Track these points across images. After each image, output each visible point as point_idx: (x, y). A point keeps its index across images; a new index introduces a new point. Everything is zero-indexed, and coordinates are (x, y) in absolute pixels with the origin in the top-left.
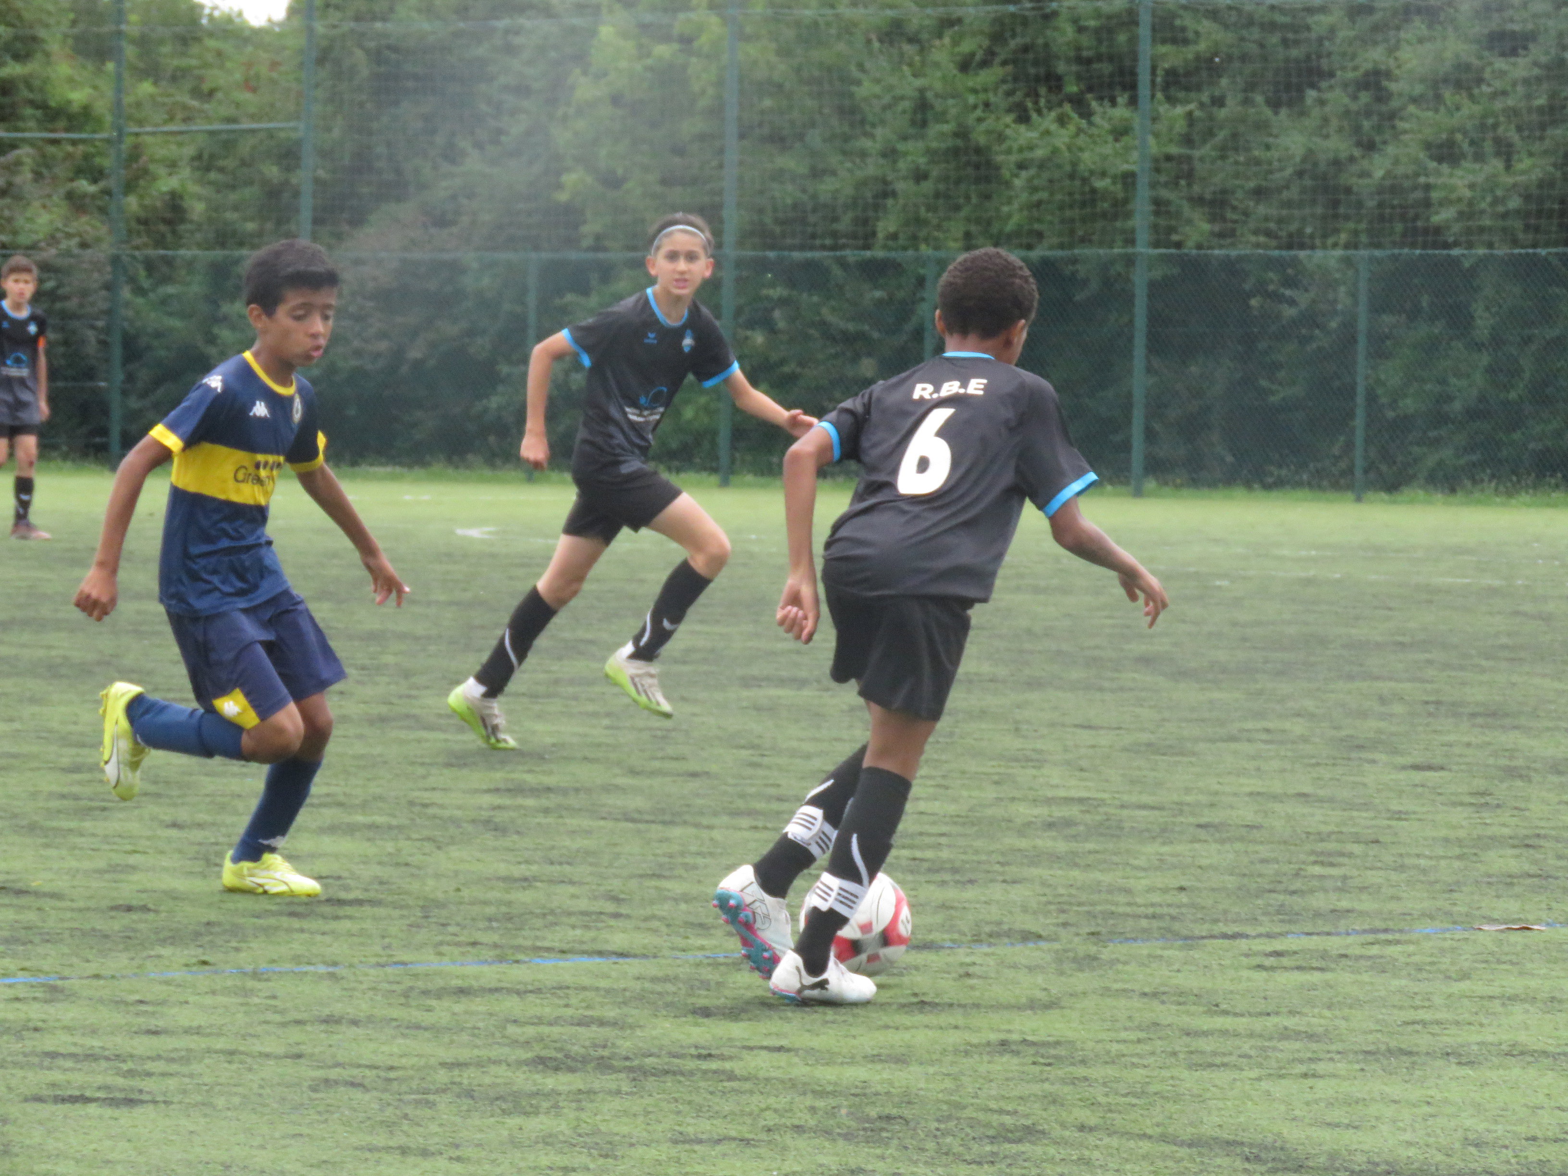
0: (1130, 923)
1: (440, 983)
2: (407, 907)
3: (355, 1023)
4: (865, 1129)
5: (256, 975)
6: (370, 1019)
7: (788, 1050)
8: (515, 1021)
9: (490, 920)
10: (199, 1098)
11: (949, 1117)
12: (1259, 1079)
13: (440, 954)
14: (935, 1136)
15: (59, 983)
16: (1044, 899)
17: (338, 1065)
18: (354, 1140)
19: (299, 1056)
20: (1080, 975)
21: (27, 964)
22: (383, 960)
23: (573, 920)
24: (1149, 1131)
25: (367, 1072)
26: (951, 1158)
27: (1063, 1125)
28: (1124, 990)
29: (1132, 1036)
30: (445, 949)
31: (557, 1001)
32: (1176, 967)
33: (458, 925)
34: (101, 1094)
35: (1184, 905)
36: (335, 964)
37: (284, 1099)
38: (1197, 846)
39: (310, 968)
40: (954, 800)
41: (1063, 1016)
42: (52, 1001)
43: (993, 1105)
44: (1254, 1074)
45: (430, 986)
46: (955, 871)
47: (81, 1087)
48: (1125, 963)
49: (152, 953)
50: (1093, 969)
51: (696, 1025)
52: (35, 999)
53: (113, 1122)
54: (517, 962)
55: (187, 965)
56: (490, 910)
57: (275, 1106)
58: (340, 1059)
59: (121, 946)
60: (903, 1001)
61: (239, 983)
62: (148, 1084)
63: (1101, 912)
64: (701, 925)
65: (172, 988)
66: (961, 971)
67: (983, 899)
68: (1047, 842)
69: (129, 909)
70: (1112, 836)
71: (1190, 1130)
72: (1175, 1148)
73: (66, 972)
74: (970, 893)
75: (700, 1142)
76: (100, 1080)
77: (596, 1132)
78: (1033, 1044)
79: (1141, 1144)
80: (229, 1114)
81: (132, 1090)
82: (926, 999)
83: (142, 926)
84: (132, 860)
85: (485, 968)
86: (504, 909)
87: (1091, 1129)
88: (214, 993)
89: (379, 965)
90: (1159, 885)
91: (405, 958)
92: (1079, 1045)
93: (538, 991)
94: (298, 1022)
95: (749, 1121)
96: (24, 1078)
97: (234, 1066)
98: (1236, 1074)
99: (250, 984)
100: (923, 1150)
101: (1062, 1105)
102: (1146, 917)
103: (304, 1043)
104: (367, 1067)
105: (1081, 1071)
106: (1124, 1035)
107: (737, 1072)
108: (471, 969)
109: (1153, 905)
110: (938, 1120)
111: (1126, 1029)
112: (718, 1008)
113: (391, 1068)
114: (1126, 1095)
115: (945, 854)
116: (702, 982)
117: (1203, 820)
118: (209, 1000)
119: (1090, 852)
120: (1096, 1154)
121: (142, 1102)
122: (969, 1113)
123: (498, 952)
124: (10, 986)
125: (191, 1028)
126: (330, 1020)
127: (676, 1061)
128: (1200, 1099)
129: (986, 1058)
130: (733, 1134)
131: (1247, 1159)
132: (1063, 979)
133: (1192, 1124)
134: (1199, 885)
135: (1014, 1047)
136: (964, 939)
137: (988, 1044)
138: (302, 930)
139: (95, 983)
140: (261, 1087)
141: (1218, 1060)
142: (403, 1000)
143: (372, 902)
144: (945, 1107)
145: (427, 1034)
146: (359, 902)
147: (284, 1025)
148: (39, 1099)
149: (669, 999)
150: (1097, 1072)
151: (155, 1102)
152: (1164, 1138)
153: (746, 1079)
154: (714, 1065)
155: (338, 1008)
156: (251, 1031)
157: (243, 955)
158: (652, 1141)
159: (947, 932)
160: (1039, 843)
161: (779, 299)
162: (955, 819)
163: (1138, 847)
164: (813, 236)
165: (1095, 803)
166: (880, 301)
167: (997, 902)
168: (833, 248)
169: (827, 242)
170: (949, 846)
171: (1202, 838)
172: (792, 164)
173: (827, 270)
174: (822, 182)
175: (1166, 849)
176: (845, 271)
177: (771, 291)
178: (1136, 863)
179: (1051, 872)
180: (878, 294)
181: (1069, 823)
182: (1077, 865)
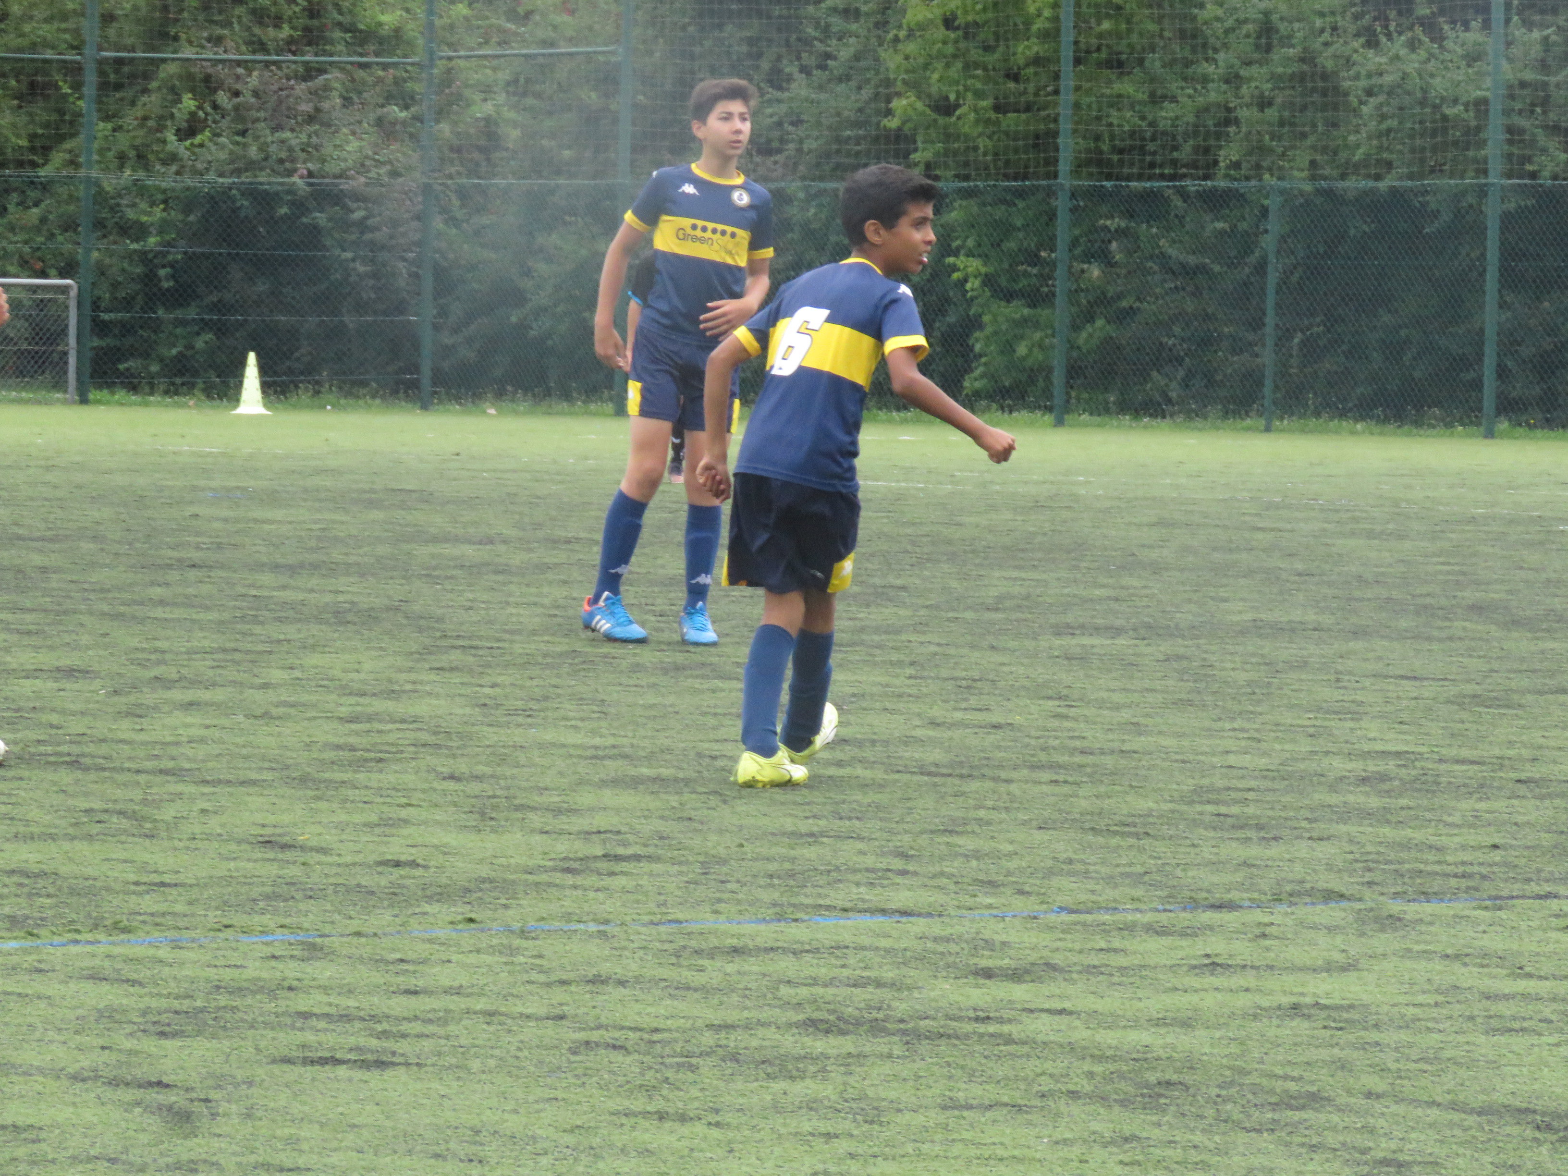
0: (1439, 881)
1: (714, 942)
2: (687, 863)
3: (622, 983)
4: (1142, 1095)
5: (523, 933)
6: (638, 979)
7: (1071, 1013)
8: (789, 982)
9: (771, 876)
10: (453, 1061)
11: (1232, 1083)
12: (1558, 1045)
13: (716, 912)
14: (1215, 1103)
15: (319, 940)
16: (1350, 857)
17: (599, 1027)
18: (612, 1105)
19: (562, 1017)
20: (1383, 936)
21: (287, 921)
22: (656, 918)
23: (858, 877)
24: (1439, 1099)
25: (631, 1035)
26: (1229, 1125)
27: (1349, 1092)
28: (1425, 952)
29: (1430, 999)
30: (721, 907)
31: (833, 961)
32: (1481, 929)
33: (738, 882)
34: (352, 1056)
35: (1496, 864)
36: (606, 922)
37: (541, 1062)
38: (1515, 802)
39: (582, 926)
40: (1265, 754)
41: (1359, 978)
42: (309, 959)
43: (1279, 1071)
44: (1552, 1040)
45: (704, 946)
46: (1259, 827)
47: (332, 1049)
48: (1431, 923)
49: (417, 910)
50: (1396, 930)
51: (977, 986)
52: (292, 957)
53: (362, 1085)
54: (796, 920)
55: (452, 923)
56: (772, 867)
57: (532, 1069)
58: (603, 1020)
59: (386, 903)
60: (1194, 962)
61: (505, 942)
62: (402, 1046)
63: (1409, 871)
64: (991, 883)
65: (436, 947)
66: (1257, 931)
67: (1287, 856)
68: (1356, 798)
69: (398, 864)
70: (1428, 791)
71: (1482, 1097)
72: (1463, 1116)
73: (327, 929)
74: (1274, 851)
75: (970, 1107)
76: (352, 1041)
77: (864, 1097)
78: (1326, 1007)
79: (1429, 1111)
80: (483, 1076)
81: (384, 1050)
82: (1218, 960)
83: (408, 882)
84: (404, 813)
85: (763, 927)
86: (787, 866)
87: (1378, 1096)
88: (478, 951)
89: (652, 923)
90: (1472, 843)
91: (680, 916)
92: (1373, 1009)
93: (816, 950)
94: (563, 982)
95: (1023, 1086)
96: (274, 1039)
97: (491, 1029)
98: (1535, 1040)
99: (517, 942)
100: (1201, 1117)
101: (1351, 1071)
102: (1456, 876)
103: (567, 1004)
104: (630, 1029)
105: (1374, 1036)
106: (1421, 998)
107: (1015, 1036)
108: (749, 928)
109: (1464, 863)
110: (1219, 1086)
111: (1424, 992)
112: (1000, 968)
113: (656, 1030)
114: (1416, 1061)
115: (1251, 810)
116: (986, 941)
117: (1523, 776)
118: (472, 959)
119: (1402, 808)
120: (1381, 1122)
121: (394, 1064)
122: (1253, 1079)
123: (777, 910)
124: (266, 944)
125: (451, 988)
126: (597, 981)
127: (953, 1023)
128: (1494, 1065)
129: (1275, 1022)
130: (1005, 1099)
131: (1538, 1128)
132: (1363, 940)
133: (1484, 1091)
134: (1514, 842)
135: (1306, 1011)
136: (1263, 898)
137: (1279, 1007)
138: (575, 887)
139: (355, 940)
140: (519, 1049)
141: (1517, 1025)
142: (673, 960)
143: (650, 858)
144: (1228, 1073)
145: (696, 995)
146: (637, 858)
147: (548, 985)
148: (287, 1061)
149: (951, 959)
150: (1390, 1037)
151: (407, 1064)
152: (1453, 1106)
153: (1025, 1043)
154: (992, 1028)
155: (605, 968)
156: (514, 991)
157: (511, 912)
158: (921, 1107)
159: (1247, 891)
160: (1351, 798)
161: (1116, 231)
162: (1265, 774)
163: (1453, 803)
164: (1152, 165)
165: (1412, 757)
166: (1222, 233)
167: (1302, 860)
168: (1173, 177)
169: (1166, 171)
170: (1257, 801)
171: (1521, 793)
172: (1131, 90)
173: (1167, 201)
174: (1162, 109)
175: (1482, 805)
176: (1185, 201)
177: (1108, 223)
178: (1450, 819)
179: (1361, 829)
180: (1219, 225)
181: (1383, 778)
182: (1388, 822)
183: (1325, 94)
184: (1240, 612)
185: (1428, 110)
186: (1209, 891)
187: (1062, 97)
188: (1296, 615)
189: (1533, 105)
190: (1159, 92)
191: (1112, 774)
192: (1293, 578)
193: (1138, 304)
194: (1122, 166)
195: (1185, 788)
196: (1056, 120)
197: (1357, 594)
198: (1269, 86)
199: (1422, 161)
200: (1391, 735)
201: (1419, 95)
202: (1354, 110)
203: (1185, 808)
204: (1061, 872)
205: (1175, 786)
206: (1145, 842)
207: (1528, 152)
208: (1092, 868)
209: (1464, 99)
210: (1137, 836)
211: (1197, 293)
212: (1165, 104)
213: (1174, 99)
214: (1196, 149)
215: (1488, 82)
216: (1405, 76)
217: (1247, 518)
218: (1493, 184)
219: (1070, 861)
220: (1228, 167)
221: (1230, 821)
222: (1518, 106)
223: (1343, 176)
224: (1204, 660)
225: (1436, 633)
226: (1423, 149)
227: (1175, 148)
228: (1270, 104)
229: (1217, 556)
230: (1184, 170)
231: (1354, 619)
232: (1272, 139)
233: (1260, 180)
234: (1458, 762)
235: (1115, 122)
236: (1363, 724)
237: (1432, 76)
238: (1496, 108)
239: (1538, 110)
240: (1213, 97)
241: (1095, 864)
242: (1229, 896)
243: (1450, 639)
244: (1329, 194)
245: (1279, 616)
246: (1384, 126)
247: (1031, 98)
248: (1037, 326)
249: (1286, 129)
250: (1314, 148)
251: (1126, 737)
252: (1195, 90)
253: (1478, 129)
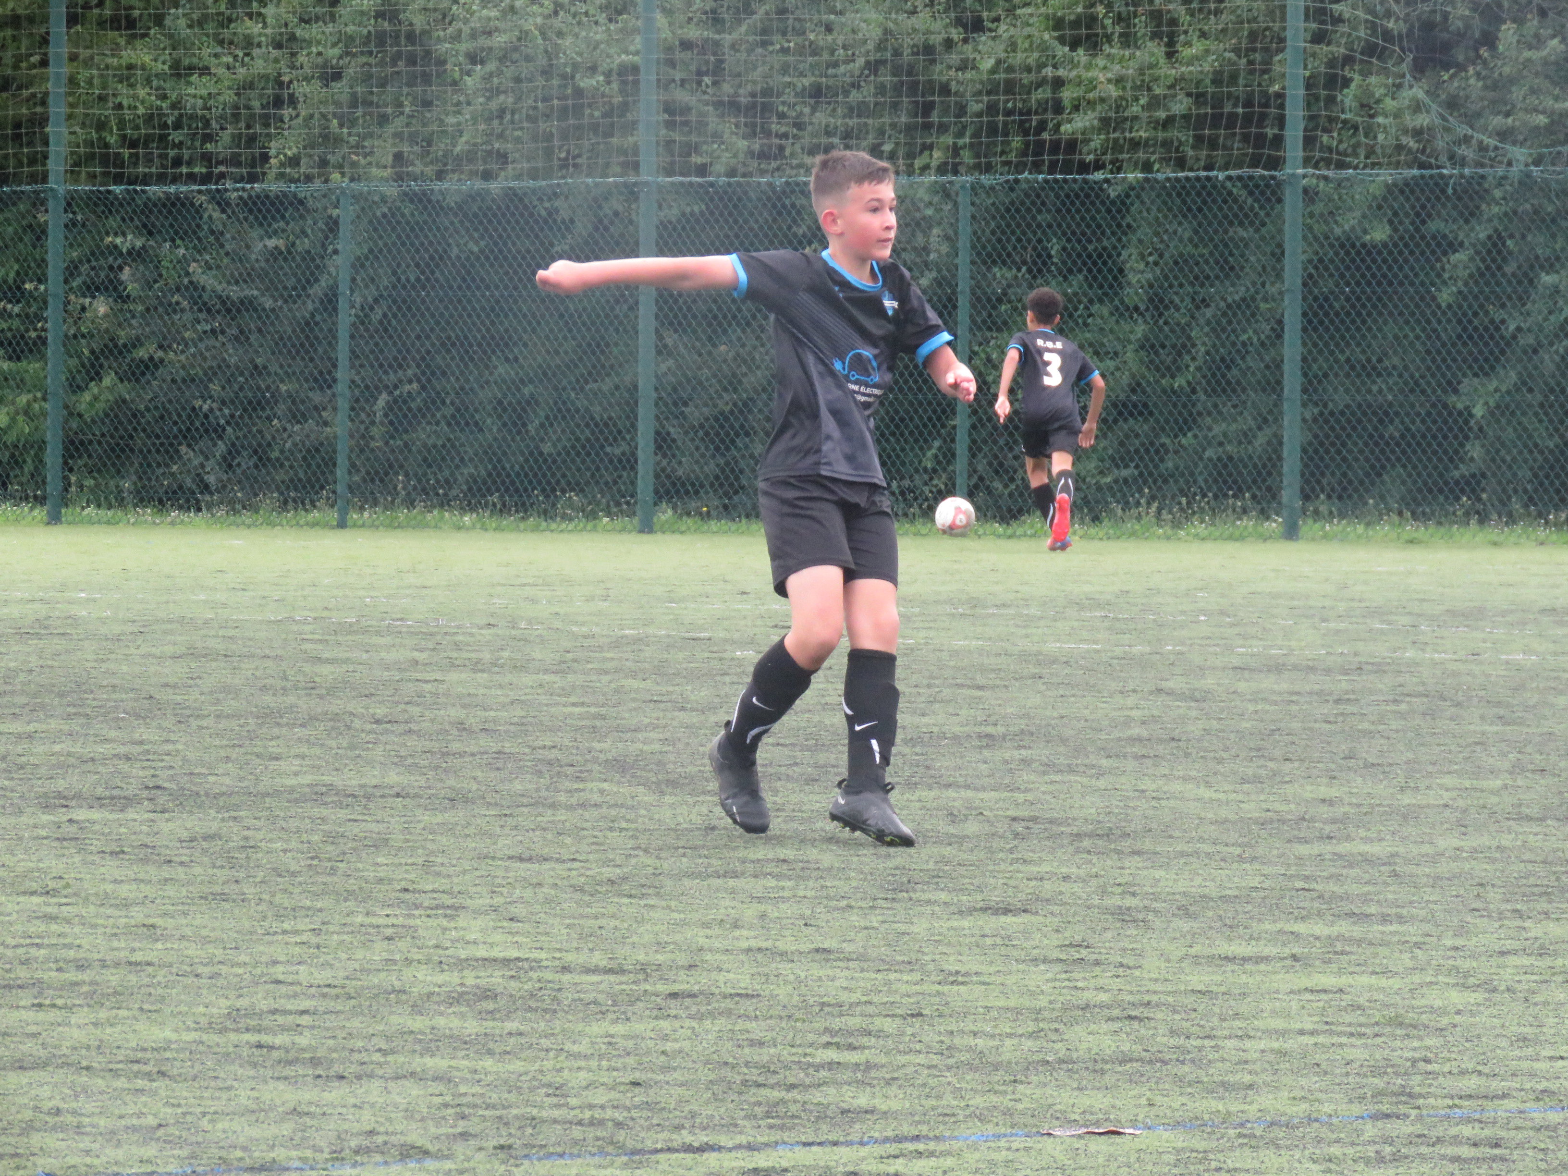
0: (557, 1132)
16: (439, 1100)
35: (636, 1107)
38: (663, 1023)
40: (326, 964)
46: (315, 1062)
63: (516, 1117)
67: (352, 1101)
68: (451, 1021)
70: (545, 1010)
74: (335, 1094)
90: (605, 1080)
102: (581, 1123)
109: (591, 1107)
115: (303, 1041)
117: (676, 988)
119: (510, 1034)
134: (659, 1077)
136: (318, 1156)
159: (297, 1147)
160: (441, 1022)
161: (129, 253)
162: (326, 990)
163: (580, 1026)
164: (177, 162)
165: (526, 965)
166: (275, 254)
167: (373, 1105)
168: (206, 179)
169: (196, 170)
170: (313, 1027)
171: (673, 1012)
172: (147, 59)
173: (199, 211)
174: (189, 84)
175: (620, 1029)
176: (223, 211)
177: (118, 241)
178: (575, 1048)
179: (453, 1063)
180: (271, 243)
181: (488, 994)
182: (490, 1052)
183: (412, 61)
184: (296, 774)
185: (555, 82)
186: (245, 1149)
187: (51, 70)
188: (372, 777)
189: (699, 73)
190: (186, 62)
191: (116, 993)
192: (369, 727)
193: (160, 354)
194: (136, 164)
195: (215, 1011)
196: (44, 103)
197: (455, 746)
198: (336, 51)
199: (549, 153)
200: (498, 937)
201: (542, 61)
202: (455, 83)
203: (216, 1038)
204: (45, 1128)
205: (201, 1009)
206: (160, 1084)
207: (694, 138)
208: (86, 1120)
209: (604, 66)
210: (148, 1076)
211: (242, 337)
212: (194, 78)
213: (205, 71)
214: (237, 139)
215: (637, 43)
216: (524, 36)
217: (308, 646)
218: (647, 184)
219: (58, 1112)
220: (282, 165)
221: (275, 1054)
222: (678, 75)
223: (440, 175)
224: (246, 838)
225: (562, 798)
226: (549, 137)
227: (208, 138)
228: (337, 76)
229: (268, 699)
230: (222, 168)
231: (451, 782)
232: (341, 126)
233: (326, 181)
234: (588, 971)
235: (125, 103)
236: (461, 922)
237: (560, 34)
238: (648, 78)
239: (707, 80)
240: (259, 66)
241: (92, 1114)
242: (272, 1155)
243: (583, 805)
244: (422, 200)
245: (350, 780)
246: (494, 105)
247: (9, 72)
248: (21, 385)
249: (360, 112)
250: (398, 135)
251: (137, 945)
252: (235, 57)
253: (625, 107)
